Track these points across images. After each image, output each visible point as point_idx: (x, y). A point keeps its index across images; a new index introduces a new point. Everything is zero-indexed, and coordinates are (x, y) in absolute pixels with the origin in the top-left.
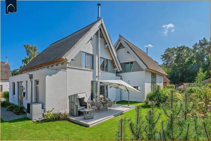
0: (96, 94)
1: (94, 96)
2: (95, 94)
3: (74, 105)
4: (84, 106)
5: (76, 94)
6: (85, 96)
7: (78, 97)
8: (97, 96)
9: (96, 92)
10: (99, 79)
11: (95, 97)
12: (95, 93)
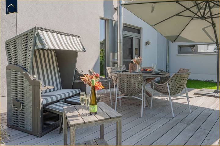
0: (114, 55)
1: (109, 61)
2: (111, 57)
3: (26, 83)
4: (73, 87)
5: (32, 31)
6: (79, 48)
7: (42, 44)
8: (116, 61)
9: (114, 50)
10: (120, 15)
11: (111, 64)
12: (111, 54)
